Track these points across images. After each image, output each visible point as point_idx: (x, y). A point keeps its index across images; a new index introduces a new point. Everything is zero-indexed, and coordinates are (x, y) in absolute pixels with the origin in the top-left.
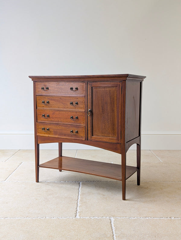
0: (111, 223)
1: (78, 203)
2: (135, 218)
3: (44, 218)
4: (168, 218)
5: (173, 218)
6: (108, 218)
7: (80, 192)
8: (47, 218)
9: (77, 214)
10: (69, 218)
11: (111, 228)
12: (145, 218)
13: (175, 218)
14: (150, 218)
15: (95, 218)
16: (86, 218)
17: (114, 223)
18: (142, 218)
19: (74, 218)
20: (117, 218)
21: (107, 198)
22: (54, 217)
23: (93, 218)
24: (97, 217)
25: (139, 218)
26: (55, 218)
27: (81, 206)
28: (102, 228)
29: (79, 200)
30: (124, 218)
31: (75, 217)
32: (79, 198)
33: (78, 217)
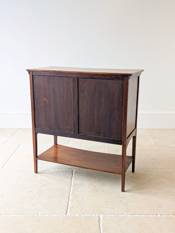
0: (99, 221)
1: (70, 197)
2: (123, 216)
3: (37, 215)
4: (154, 215)
5: (159, 216)
6: (97, 215)
7: (72, 182)
8: (39, 215)
9: (68, 210)
10: (59, 216)
11: (99, 228)
12: (132, 215)
13: (161, 216)
14: (137, 215)
15: (84, 215)
16: (77, 215)
17: (102, 222)
18: (129, 215)
19: (65, 215)
20: (106, 215)
21: (98, 191)
22: (45, 214)
23: (83, 215)
24: (86, 215)
25: (127, 215)
26: (47, 215)
27: (72, 200)
28: (91, 227)
29: (71, 192)
30: (112, 215)
31: (66, 213)
32: (71, 190)
33: (68, 214)
